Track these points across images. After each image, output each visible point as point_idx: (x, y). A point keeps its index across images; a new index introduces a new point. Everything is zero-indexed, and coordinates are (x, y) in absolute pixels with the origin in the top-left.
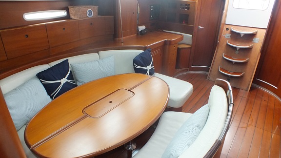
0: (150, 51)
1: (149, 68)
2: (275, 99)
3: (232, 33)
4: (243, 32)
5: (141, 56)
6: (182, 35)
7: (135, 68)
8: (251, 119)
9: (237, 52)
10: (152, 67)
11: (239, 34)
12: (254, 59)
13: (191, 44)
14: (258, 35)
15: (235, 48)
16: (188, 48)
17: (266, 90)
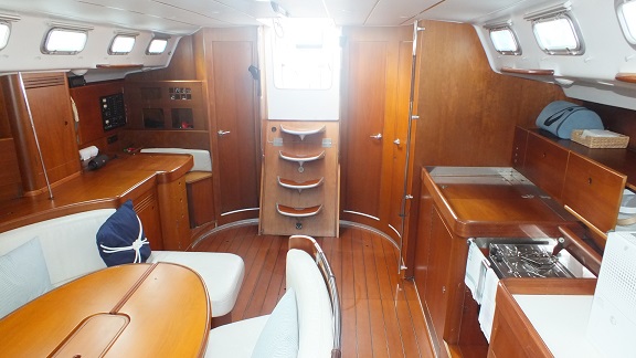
0: (131, 207)
1: (138, 245)
2: (382, 238)
3: (284, 135)
4: (302, 132)
5: (113, 224)
6: (188, 155)
7: (103, 255)
8: (356, 288)
9: (301, 170)
10: (145, 242)
11: (296, 137)
12: (332, 175)
13: (210, 169)
14: (328, 133)
15: (297, 162)
16: (206, 179)
17: (364, 227)
